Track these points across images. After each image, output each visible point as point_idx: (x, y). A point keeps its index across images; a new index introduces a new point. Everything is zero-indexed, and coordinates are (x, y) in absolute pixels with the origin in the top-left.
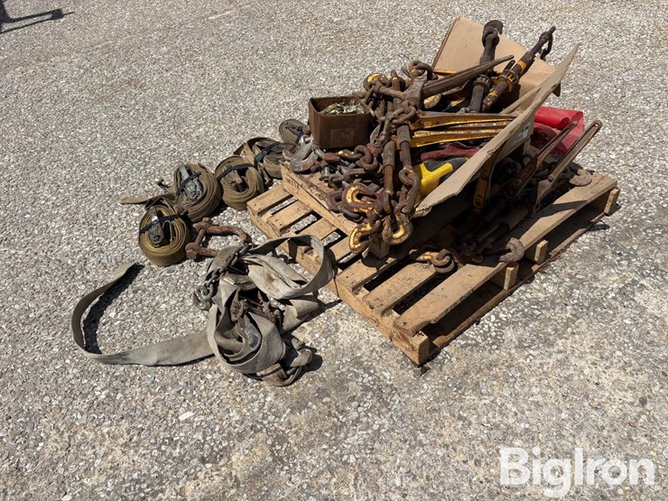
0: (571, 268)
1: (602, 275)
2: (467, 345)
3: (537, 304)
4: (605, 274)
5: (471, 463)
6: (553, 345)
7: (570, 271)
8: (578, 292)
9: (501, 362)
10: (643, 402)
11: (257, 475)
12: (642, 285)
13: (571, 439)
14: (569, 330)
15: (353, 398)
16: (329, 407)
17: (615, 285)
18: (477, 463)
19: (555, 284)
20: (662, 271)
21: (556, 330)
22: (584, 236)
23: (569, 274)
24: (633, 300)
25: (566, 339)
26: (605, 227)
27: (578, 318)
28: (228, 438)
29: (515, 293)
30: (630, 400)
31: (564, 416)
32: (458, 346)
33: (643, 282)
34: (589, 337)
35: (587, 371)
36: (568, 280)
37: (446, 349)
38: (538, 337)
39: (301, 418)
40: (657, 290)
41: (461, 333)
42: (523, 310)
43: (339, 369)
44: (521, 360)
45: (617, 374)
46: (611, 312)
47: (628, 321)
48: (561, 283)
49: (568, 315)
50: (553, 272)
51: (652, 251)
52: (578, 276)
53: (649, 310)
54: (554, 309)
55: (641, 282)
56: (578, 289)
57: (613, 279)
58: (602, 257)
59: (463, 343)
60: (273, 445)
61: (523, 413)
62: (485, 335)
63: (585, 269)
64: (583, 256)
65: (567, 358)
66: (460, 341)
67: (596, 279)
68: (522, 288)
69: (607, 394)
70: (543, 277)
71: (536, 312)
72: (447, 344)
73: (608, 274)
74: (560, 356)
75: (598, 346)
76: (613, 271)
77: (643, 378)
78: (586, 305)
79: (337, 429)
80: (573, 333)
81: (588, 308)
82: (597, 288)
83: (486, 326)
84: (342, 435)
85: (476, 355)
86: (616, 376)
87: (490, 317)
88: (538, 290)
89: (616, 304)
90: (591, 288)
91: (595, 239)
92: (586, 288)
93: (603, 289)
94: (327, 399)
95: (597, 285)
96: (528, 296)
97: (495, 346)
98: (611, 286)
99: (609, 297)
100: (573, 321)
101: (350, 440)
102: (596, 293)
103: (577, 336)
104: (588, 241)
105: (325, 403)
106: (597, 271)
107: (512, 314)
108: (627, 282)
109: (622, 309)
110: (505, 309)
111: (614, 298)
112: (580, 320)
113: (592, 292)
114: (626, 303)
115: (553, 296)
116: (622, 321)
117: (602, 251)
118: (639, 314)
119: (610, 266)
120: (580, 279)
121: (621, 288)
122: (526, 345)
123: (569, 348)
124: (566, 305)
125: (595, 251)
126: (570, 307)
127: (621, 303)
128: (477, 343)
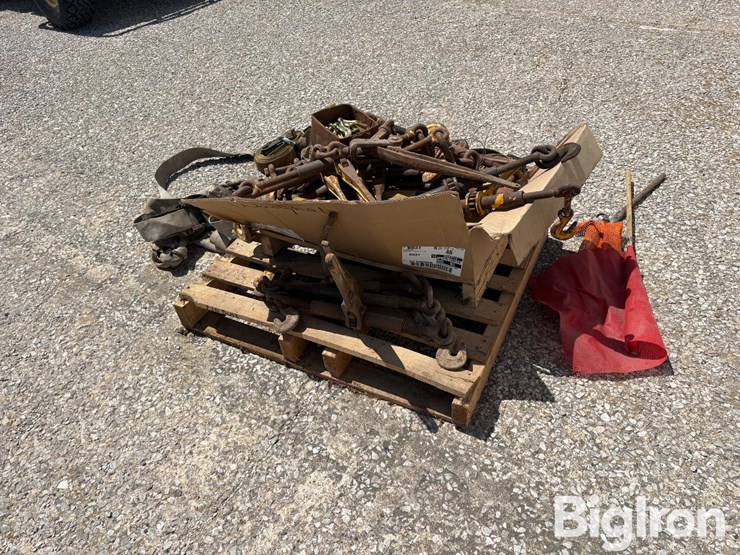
0: (343, 408)
1: (342, 436)
2: (217, 352)
3: (282, 390)
4: (345, 439)
5: (103, 383)
7: (339, 407)
8: (311, 419)
9: (202, 379)
10: (177, 494)
11: (87, 281)
12: (341, 477)
13: (130, 443)
14: (254, 421)
15: (151, 303)
16: (142, 294)
17: (332, 451)
18: (103, 387)
19: (317, 399)
20: (374, 496)
21: (250, 411)
22: (406, 411)
23: (335, 408)
24: (313, 471)
25: (241, 421)
26: (433, 429)
27: (272, 427)
28: (113, 258)
29: (291, 370)
30: (177, 482)
31: (153, 434)
32: (214, 346)
33: (346, 478)
34: (248, 439)
35: (204, 443)
36: (325, 407)
37: (209, 340)
38: (238, 399)
39: (132, 283)
40: (337, 493)
41: (229, 344)
42: (270, 381)
44: (207, 392)
45: (206, 467)
46: (289, 453)
47: (279, 469)
48: (320, 404)
49: (273, 417)
50: (336, 393)
51: (406, 481)
52: (333, 415)
53: (300, 488)
54: (279, 405)
55: (344, 476)
56: (314, 419)
57: (341, 447)
58: (374, 433)
59: (219, 349)
60: (110, 279)
61: (152, 406)
62: (231, 361)
63: (347, 419)
65: (217, 425)
66: (220, 347)
67: (335, 432)
68: (300, 373)
69: (181, 462)
70: (323, 387)
71: (271, 392)
72: (214, 338)
73: (346, 442)
74: (218, 420)
75: (238, 448)
76: (354, 446)
77: (206, 490)
78: (293, 431)
79: (127, 304)
80: (250, 425)
81: (290, 433)
82: (322, 435)
83: (243, 359)
84: (120, 308)
85: (205, 361)
86: (204, 467)
87: (254, 359)
88: (303, 387)
89: (302, 455)
90: (320, 430)
91: (405, 422)
92: (318, 426)
93: (321, 441)
94: (149, 290)
95: (326, 434)
96: (291, 381)
97: (220, 371)
98: (329, 447)
99: (310, 448)
100: (266, 423)
101: (117, 313)
102: (313, 436)
103: (247, 429)
104: (398, 415)
105: (145, 291)
106: (349, 431)
107: (263, 374)
108: (340, 461)
109: (295, 462)
110: (268, 367)
111: (310, 453)
112: (269, 428)
113: (313, 432)
114: (306, 465)
115: (298, 401)
116: (278, 464)
117: (384, 431)
118: (293, 478)
119: (362, 442)
120: (330, 418)
121: (328, 457)
122: (226, 392)
123: (229, 425)
124: (288, 413)
125: (382, 424)
126: (285, 417)
127: (305, 460)
128: (221, 358)
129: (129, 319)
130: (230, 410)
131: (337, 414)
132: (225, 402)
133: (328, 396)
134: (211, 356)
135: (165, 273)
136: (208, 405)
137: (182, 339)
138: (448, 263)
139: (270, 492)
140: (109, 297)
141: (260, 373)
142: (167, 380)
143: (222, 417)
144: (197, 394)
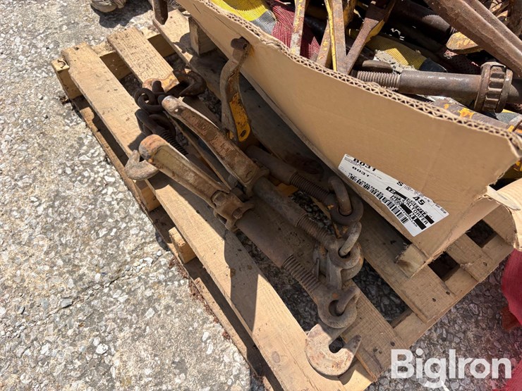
0: (168, 307)
1: (143, 349)
2: (82, 145)
3: (117, 237)
4: (143, 354)
6: (45, 233)
7: (163, 302)
8: (122, 299)
9: (44, 170)
14: (60, 262)
15: (57, 45)
16: (56, 29)
17: (117, 363)
19: (147, 275)
21: (65, 246)
23: (158, 300)
24: (79, 378)
25: (47, 253)
27: (75, 282)
29: (143, 215)
32: (83, 136)
34: (40, 284)
36: (148, 293)
37: (83, 124)
38: (62, 221)
41: (98, 142)
42: (112, 216)
43: (94, 39)
44: (37, 192)
46: (70, 332)
47: (45, 349)
48: (146, 283)
49: (83, 270)
50: (172, 279)
52: (151, 310)
54: (101, 256)
56: (127, 301)
57: (131, 363)
58: (181, 367)
59: (86, 142)
62: (89, 165)
63: (163, 327)
64: (189, 334)
65: (20, 243)
66: (88, 139)
67: (138, 336)
68: (150, 226)
70: (163, 261)
71: (103, 232)
72: (87, 125)
73: (142, 360)
74: (25, 236)
75: (22, 290)
76: (148, 371)
78: (95, 303)
80: (53, 265)
81: (89, 303)
82: (121, 331)
83: (101, 170)
85: (62, 150)
87: (113, 176)
88: (141, 247)
89: (81, 346)
90: (124, 320)
91: (228, 374)
92: (124, 315)
93: (115, 339)
94: (65, 27)
95: (127, 332)
96: (133, 231)
97: (69, 171)
98: (118, 355)
99: (96, 342)
100: (71, 273)
101: (18, 40)
102: (111, 325)
103: (47, 268)
104: (226, 359)
105: (61, 27)
106: (154, 345)
107: (110, 203)
108: (118, 384)
109: (68, 350)
110: (121, 196)
111: (92, 349)
112: (71, 281)
113: (114, 320)
114: (78, 363)
115: (125, 263)
116: (48, 341)
117: (195, 372)
118: (51, 374)
119: (160, 373)
120: (144, 311)
121: (109, 367)
122: (57, 203)
123: (32, 251)
124: (104, 274)
125: (199, 361)
126: (98, 277)
127: (81, 356)
128: (80, 155)
129: (24, 53)
130: (45, 231)
131: (155, 309)
132: (47, 215)
133: (162, 277)
134: (72, 146)
135: (94, 14)
136: (27, 210)
137: (58, 107)
138: (408, 211)
139: (15, 376)
140: (23, 16)
141: (108, 199)
142: (10, 150)
143: (31, 235)
144: (25, 188)
